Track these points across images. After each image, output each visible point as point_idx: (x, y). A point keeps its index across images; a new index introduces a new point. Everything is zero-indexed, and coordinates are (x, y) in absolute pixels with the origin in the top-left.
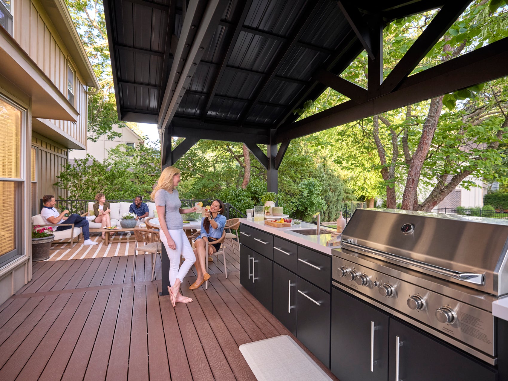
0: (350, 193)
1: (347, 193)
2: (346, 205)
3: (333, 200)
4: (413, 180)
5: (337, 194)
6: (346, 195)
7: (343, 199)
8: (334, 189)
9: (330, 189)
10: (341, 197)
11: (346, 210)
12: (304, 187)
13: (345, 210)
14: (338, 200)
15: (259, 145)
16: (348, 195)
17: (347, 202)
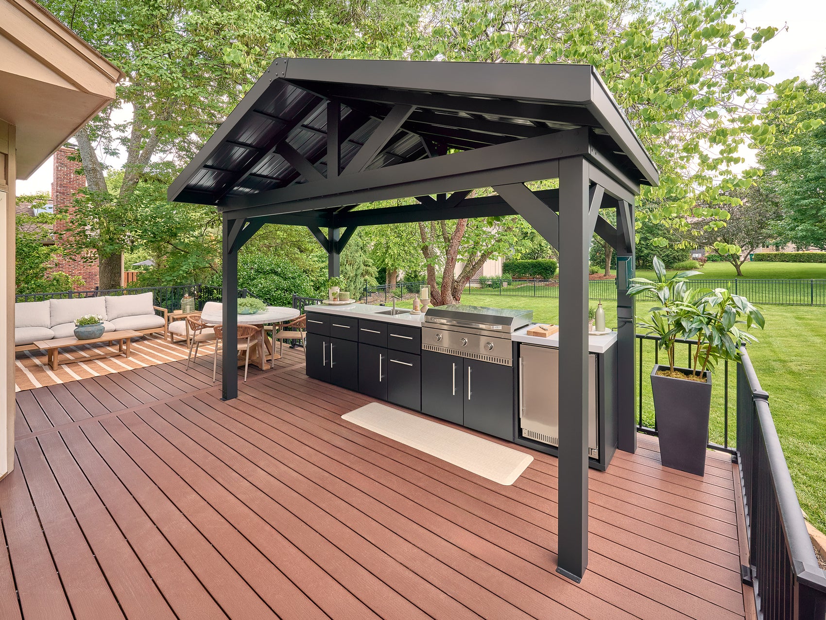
0: (369, 266)
1: (366, 266)
2: (365, 280)
3: (351, 275)
4: (452, 259)
5: (355, 267)
6: (365, 268)
7: (362, 273)
8: (352, 261)
9: (347, 261)
10: (360, 272)
11: (366, 288)
12: (316, 259)
13: (365, 286)
14: (356, 275)
15: (320, 228)
16: (368, 268)
17: (367, 277)
